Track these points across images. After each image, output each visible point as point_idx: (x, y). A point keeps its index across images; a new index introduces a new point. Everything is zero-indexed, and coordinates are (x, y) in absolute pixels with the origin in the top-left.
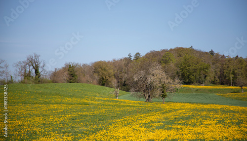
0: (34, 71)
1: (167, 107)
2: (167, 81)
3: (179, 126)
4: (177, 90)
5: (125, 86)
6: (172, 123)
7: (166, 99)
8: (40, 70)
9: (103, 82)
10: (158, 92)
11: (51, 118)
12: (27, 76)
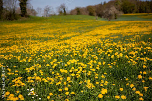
0: (63, 10)
1: (117, 23)
2: (117, 12)
3: (122, 29)
4: (121, 16)
5: (100, 16)
6: (119, 28)
7: (117, 20)
8: (66, 10)
9: (91, 14)
10: (114, 17)
11: (71, 28)
12: (61, 12)
